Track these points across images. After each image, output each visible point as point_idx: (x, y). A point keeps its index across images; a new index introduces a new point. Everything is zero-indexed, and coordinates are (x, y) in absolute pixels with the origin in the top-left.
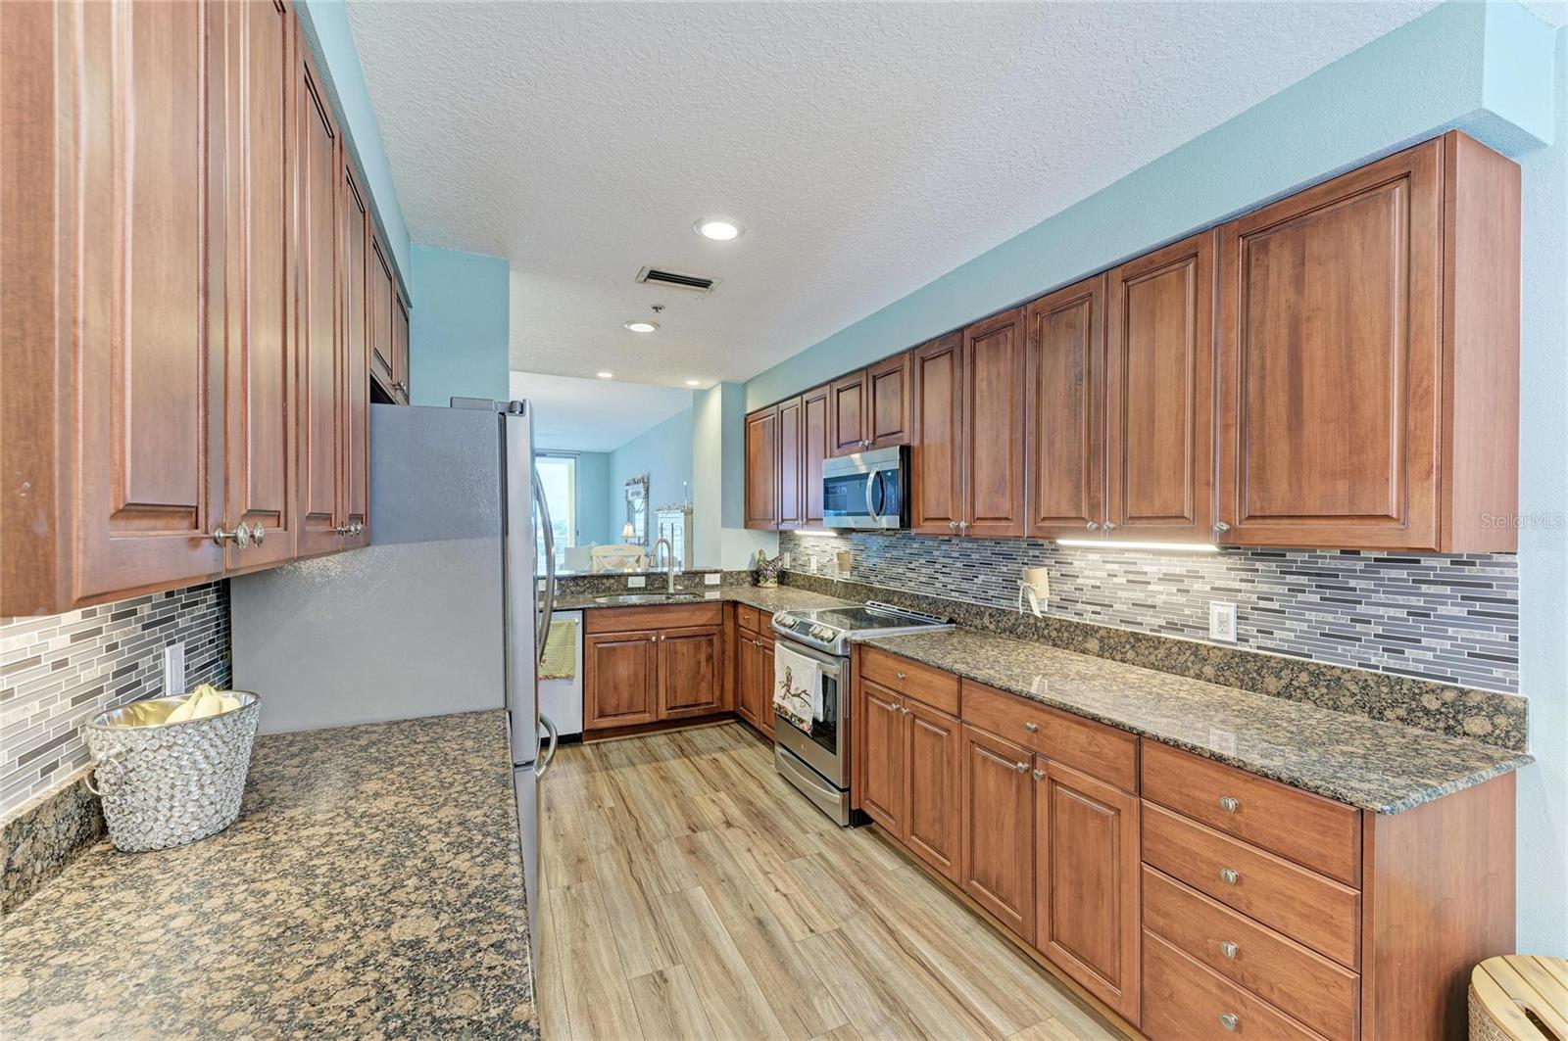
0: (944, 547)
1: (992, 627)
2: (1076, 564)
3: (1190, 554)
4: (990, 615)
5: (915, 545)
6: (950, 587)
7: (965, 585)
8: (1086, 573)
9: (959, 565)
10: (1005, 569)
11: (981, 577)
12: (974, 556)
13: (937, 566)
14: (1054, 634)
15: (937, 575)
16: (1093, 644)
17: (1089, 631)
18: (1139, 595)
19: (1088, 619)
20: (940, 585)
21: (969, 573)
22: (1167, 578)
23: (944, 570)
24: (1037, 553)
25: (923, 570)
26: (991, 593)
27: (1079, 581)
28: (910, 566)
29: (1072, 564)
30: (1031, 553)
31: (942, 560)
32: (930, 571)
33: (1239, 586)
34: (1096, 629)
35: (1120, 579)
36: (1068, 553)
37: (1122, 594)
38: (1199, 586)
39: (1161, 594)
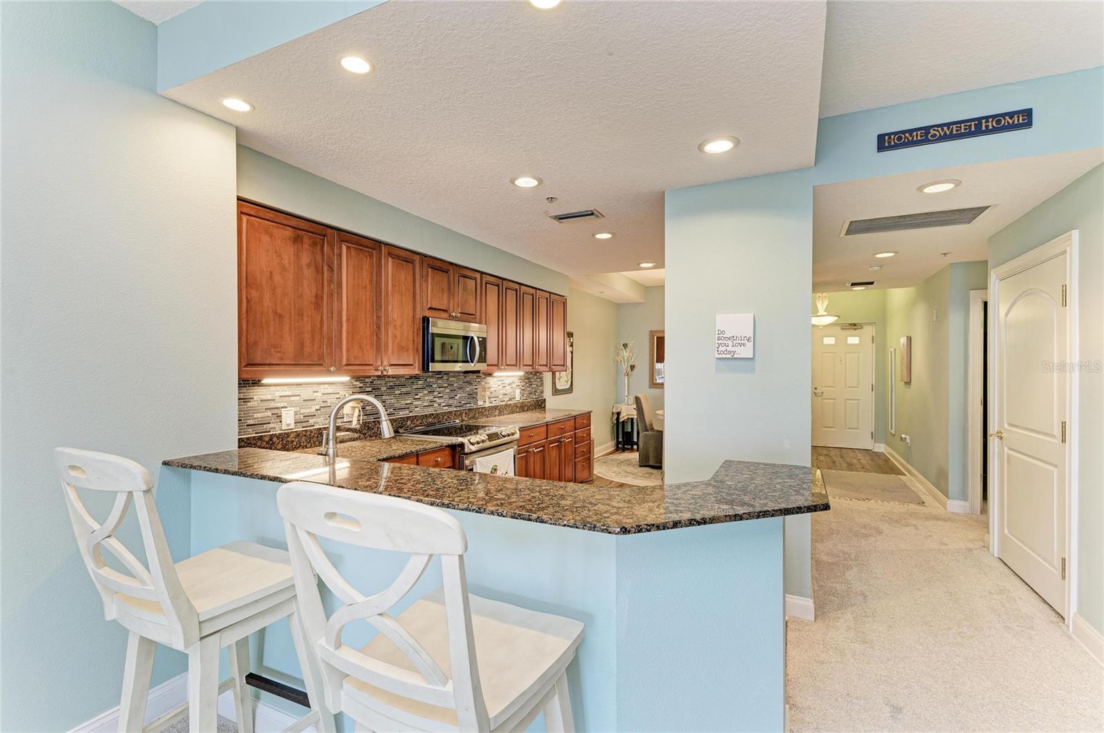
0: (439, 382)
1: (466, 419)
2: (491, 383)
3: (512, 376)
4: (466, 413)
5: (420, 382)
6: (443, 404)
7: (451, 402)
8: (494, 386)
9: (448, 391)
10: (468, 389)
11: (459, 395)
12: (455, 385)
13: (436, 393)
14: (487, 413)
15: (435, 399)
16: (497, 413)
17: (496, 408)
18: (504, 391)
19: (494, 404)
21: (453, 394)
22: (510, 384)
23: (440, 395)
24: (479, 380)
25: (426, 398)
26: (463, 402)
27: (492, 389)
28: (417, 397)
31: (438, 389)
32: (431, 397)
33: (520, 384)
34: (497, 406)
35: (500, 387)
36: (489, 379)
37: (501, 392)
38: (514, 386)
39: (508, 390)
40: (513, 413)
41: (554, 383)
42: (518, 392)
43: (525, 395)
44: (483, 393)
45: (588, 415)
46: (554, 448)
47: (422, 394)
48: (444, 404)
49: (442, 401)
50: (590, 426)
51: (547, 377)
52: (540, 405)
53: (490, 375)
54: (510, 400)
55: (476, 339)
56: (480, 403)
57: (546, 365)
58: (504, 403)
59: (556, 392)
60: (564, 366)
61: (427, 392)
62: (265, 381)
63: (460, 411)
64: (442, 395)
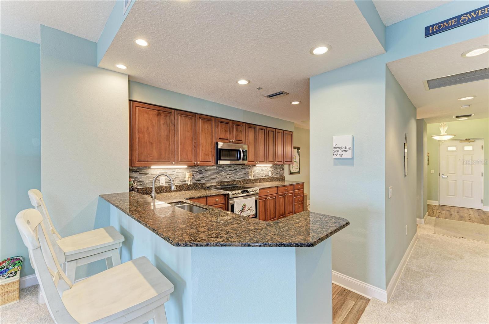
0: (229, 168)
1: (243, 184)
3: (267, 166)
4: (243, 182)
5: (220, 168)
6: (231, 177)
7: (235, 176)
8: (257, 170)
9: (234, 172)
10: (244, 171)
11: (239, 174)
12: (237, 169)
13: (228, 173)
14: (254, 182)
15: (227, 175)
16: (259, 181)
17: (258, 179)
18: (263, 173)
19: (257, 178)
20: (228, 178)
21: (236, 173)
22: (265, 170)
23: (230, 174)
25: (223, 175)
26: (241, 177)
27: (256, 172)
28: (219, 174)
29: (255, 169)
30: (249, 168)
31: (229, 171)
32: (226, 174)
33: (271, 169)
34: (259, 179)
35: (261, 171)
36: (254, 167)
37: (261, 173)
38: (268, 170)
39: (265, 172)
40: (267, 182)
41: (289, 169)
42: (270, 173)
43: (274, 174)
44: (251, 173)
45: (302, 184)
46: (282, 198)
47: (221, 173)
48: (232, 177)
49: (231, 176)
50: (303, 188)
51: (286, 167)
52: (282, 179)
53: (255, 166)
54: (266, 176)
55: (241, 151)
56: (250, 177)
57: (282, 162)
58: (263, 178)
59: (291, 173)
60: (292, 162)
61: (224, 172)
62: (152, 167)
63: (240, 180)
64: (231, 173)
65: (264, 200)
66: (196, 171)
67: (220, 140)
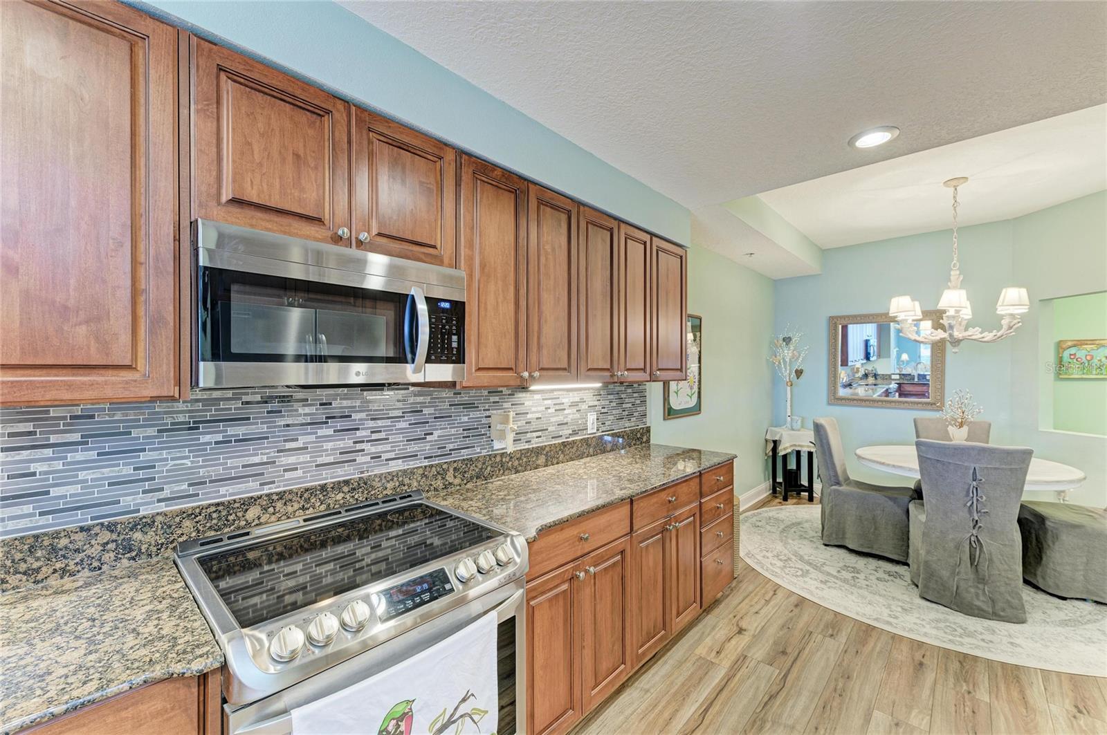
1: (457, 481)
2: (527, 403)
3: (580, 389)
4: (455, 469)
6: (385, 456)
7: (413, 448)
8: (534, 409)
10: (466, 419)
12: (426, 411)
14: (516, 463)
15: (359, 447)
16: (542, 460)
17: (538, 451)
18: (560, 418)
19: (535, 444)
20: (368, 458)
21: (419, 431)
22: (573, 405)
23: (375, 436)
24: (497, 399)
25: (329, 445)
26: (451, 446)
27: (529, 416)
29: (524, 404)
30: (492, 399)
31: (371, 424)
32: (347, 442)
33: (596, 403)
34: (543, 448)
35: (552, 410)
36: (521, 396)
37: (553, 420)
38: (584, 407)
39: (570, 415)
40: (580, 457)
41: (666, 398)
42: (592, 417)
43: (607, 423)
44: (499, 427)
45: (727, 466)
46: (651, 550)
47: (312, 438)
48: (392, 455)
49: (388, 447)
50: (732, 484)
51: (654, 391)
52: (639, 439)
53: (524, 389)
54: (575, 433)
56: (497, 445)
57: (644, 370)
58: (560, 441)
59: (670, 413)
60: (681, 370)
61: (331, 432)
63: (440, 465)
64: (382, 435)
65: (565, 587)
66: (53, 439)
67: (235, 210)
